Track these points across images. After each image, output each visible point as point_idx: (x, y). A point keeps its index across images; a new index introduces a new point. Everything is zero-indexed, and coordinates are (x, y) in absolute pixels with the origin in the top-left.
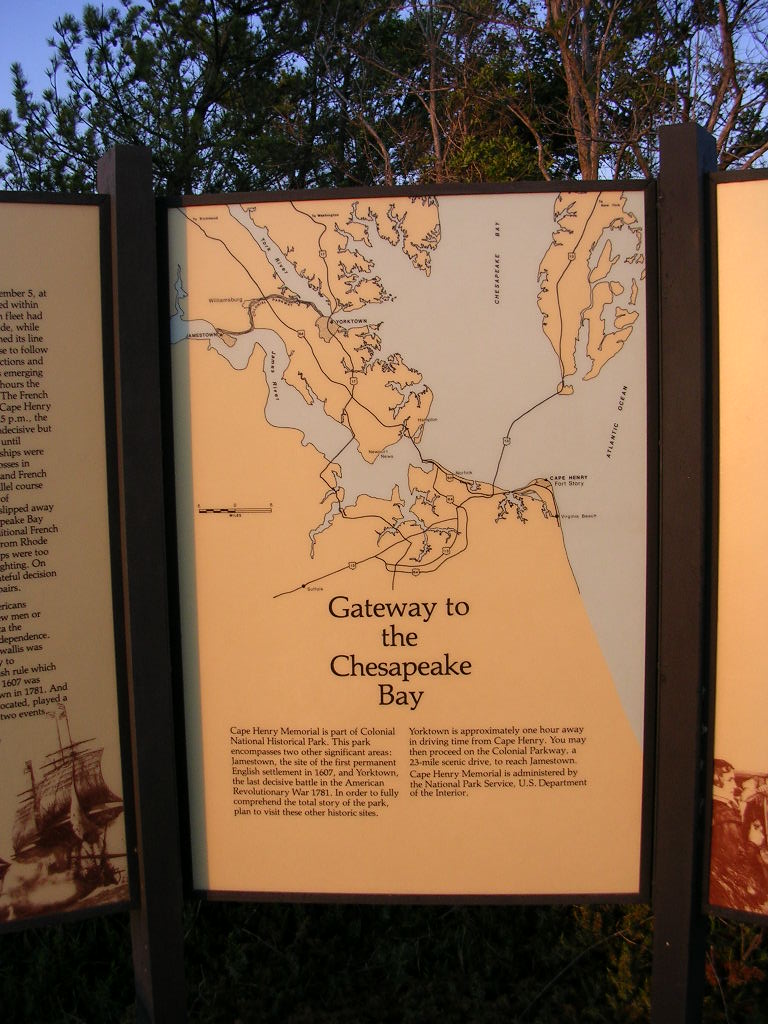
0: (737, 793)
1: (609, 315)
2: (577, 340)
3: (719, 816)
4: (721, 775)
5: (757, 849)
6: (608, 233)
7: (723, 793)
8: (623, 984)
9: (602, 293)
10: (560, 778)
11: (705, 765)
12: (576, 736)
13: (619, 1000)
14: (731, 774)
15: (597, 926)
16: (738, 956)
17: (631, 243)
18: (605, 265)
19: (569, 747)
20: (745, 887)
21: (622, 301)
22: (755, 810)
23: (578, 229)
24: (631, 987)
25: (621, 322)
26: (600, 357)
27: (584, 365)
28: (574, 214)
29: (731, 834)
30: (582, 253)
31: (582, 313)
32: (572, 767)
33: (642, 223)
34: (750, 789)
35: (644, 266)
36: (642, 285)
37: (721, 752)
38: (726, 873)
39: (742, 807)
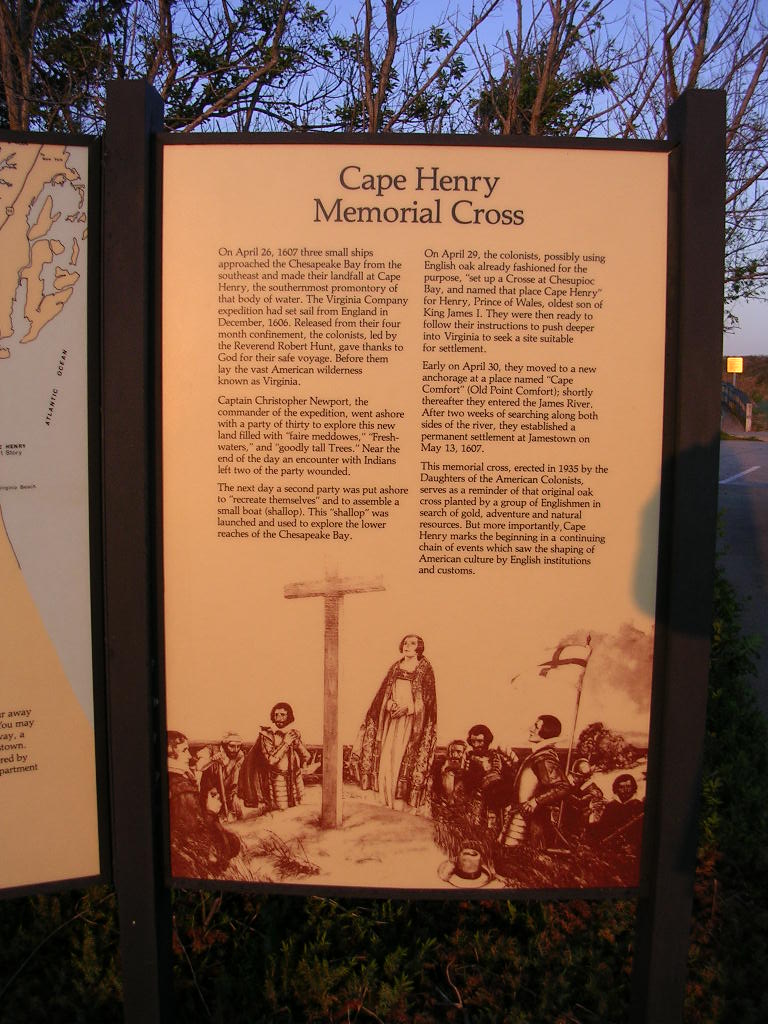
0: (192, 763)
1: (49, 274)
2: (14, 300)
3: (175, 788)
4: (175, 746)
5: (215, 817)
6: (49, 190)
7: (178, 764)
8: (89, 968)
9: (41, 252)
10: (9, 765)
11: (159, 738)
12: (23, 719)
13: (86, 985)
14: (185, 745)
15: (56, 912)
16: (199, 922)
17: (72, 201)
18: (45, 222)
19: (16, 731)
20: (207, 856)
21: (63, 261)
22: (210, 777)
23: (17, 182)
24: (97, 970)
25: (61, 283)
26: (38, 319)
27: (21, 327)
28: (14, 166)
29: (189, 805)
30: (21, 208)
31: (20, 272)
32: (21, 752)
33: (85, 181)
34: (204, 757)
35: (85, 225)
36: (84, 245)
37: (173, 724)
38: (187, 844)
39: (198, 776)
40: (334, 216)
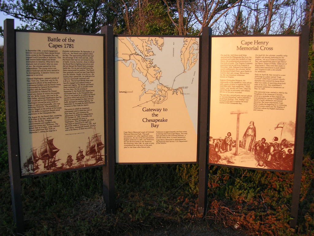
0: (213, 142)
1: (193, 59)
2: (187, 63)
3: (210, 147)
4: (211, 139)
5: (217, 152)
6: (193, 45)
7: (211, 142)
9: (191, 55)
10: (183, 140)
11: (208, 138)
12: (186, 133)
14: (212, 139)
17: (197, 47)
18: (192, 50)
19: (184, 135)
21: (195, 57)
22: (216, 145)
23: (188, 44)
25: (195, 60)
26: (191, 66)
27: (188, 68)
28: (187, 41)
29: (212, 149)
30: (188, 48)
31: (188, 59)
32: (185, 138)
33: (199, 43)
34: (216, 141)
35: (199, 51)
36: (198, 54)
38: (212, 157)
39: (214, 145)
40: (240, 49)
